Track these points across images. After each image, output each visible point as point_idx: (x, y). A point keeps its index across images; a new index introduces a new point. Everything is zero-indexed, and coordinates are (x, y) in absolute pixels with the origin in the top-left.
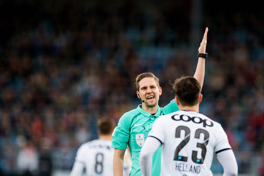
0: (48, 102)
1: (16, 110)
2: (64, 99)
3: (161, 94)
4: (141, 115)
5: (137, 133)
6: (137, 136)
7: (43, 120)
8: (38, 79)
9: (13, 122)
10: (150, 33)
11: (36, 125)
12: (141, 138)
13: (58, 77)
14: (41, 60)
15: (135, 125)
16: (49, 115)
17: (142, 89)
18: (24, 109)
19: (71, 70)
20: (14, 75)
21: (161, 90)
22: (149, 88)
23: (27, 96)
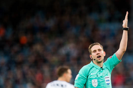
0: (45, 61)
1: (26, 68)
2: (54, 59)
3: (105, 55)
4: (94, 67)
5: (93, 79)
6: (93, 81)
7: (43, 72)
8: (38, 47)
9: (24, 75)
10: (106, 14)
11: (38, 76)
12: (95, 82)
13: (50, 45)
14: (39, 36)
15: (91, 74)
16: (46, 69)
17: (93, 51)
18: (30, 66)
19: (57, 40)
20: (22, 46)
21: (105, 53)
22: (97, 51)
23: (32, 59)
